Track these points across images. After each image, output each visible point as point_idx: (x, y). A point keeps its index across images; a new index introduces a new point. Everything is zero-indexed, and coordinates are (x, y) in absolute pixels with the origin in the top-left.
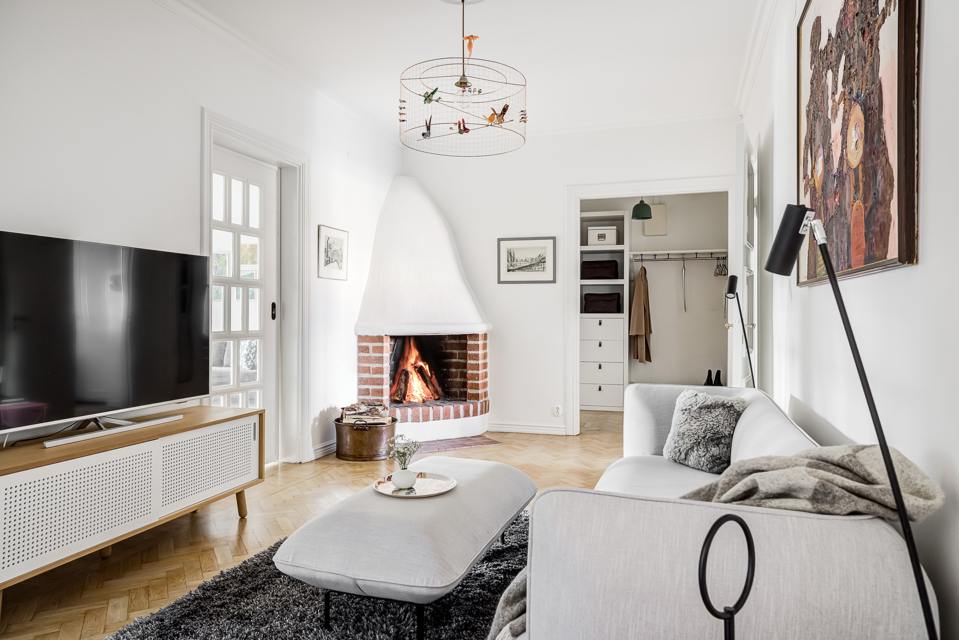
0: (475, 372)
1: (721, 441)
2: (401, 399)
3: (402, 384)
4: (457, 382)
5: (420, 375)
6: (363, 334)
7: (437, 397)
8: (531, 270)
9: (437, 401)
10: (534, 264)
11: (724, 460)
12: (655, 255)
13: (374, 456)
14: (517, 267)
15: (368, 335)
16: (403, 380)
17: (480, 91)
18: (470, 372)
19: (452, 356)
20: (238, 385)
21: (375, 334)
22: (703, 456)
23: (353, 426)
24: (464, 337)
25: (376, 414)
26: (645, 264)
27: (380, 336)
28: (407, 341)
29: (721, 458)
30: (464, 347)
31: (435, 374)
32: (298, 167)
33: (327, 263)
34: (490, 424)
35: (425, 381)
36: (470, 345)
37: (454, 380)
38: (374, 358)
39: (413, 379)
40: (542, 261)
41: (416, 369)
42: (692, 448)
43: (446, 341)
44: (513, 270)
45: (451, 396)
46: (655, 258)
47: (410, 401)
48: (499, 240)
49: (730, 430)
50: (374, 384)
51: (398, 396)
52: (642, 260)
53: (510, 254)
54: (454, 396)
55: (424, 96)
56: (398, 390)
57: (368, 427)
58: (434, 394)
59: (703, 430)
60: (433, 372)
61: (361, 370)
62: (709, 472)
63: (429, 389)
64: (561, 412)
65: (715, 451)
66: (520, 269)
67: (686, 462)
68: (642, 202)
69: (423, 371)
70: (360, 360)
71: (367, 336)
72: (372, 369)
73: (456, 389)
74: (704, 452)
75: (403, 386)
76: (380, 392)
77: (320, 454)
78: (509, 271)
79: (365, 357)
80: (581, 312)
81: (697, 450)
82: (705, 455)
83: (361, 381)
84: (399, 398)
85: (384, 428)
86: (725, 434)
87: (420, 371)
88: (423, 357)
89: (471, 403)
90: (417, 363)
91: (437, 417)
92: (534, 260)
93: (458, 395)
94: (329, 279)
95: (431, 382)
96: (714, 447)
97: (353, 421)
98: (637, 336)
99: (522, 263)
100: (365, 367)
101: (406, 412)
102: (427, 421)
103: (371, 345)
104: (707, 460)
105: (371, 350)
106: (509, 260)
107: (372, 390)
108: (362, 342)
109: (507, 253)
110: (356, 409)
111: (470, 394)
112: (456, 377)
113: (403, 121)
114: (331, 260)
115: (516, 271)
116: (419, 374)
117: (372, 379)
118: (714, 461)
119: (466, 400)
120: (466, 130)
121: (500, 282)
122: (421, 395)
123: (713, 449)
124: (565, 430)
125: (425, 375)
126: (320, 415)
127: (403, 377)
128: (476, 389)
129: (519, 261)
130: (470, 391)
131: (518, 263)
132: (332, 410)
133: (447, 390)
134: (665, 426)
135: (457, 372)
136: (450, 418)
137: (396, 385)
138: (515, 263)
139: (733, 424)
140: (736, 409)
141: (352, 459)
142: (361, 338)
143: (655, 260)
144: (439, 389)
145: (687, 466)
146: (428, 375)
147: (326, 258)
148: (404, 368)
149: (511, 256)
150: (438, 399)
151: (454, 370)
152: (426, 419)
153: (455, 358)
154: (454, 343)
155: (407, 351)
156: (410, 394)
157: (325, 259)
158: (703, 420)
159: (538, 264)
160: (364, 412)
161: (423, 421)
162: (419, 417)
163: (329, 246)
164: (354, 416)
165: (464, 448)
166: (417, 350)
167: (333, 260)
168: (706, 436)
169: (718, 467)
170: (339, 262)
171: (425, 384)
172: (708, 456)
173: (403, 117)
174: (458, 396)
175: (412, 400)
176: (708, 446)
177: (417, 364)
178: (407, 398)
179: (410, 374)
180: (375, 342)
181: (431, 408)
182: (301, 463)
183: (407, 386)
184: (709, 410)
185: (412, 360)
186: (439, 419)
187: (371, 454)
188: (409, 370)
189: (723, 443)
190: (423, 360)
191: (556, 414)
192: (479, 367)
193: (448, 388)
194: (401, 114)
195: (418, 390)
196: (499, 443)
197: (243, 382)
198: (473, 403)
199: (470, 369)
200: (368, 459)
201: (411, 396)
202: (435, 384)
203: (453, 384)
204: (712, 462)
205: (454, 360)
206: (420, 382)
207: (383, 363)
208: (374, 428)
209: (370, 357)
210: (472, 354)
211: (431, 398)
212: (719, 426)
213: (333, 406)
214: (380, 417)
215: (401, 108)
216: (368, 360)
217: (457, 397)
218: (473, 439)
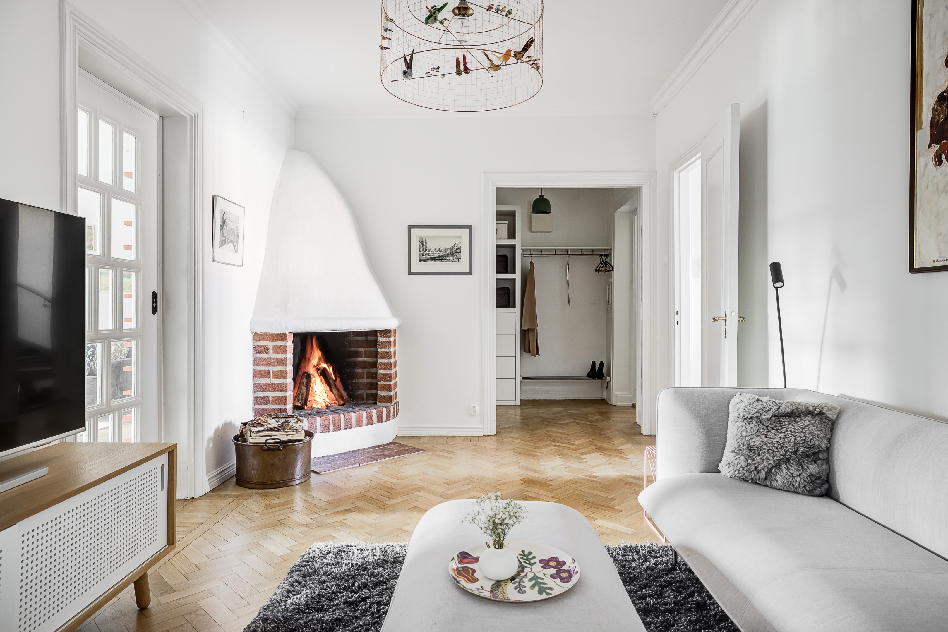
0: (386, 372)
1: (818, 456)
2: (302, 405)
3: (303, 388)
4: (363, 384)
5: (324, 378)
6: (260, 331)
7: (342, 403)
8: (445, 261)
9: (342, 406)
10: (448, 254)
11: (824, 480)
12: (541, 251)
13: (290, 480)
14: (430, 257)
15: (267, 332)
16: (305, 384)
17: (511, 11)
18: (380, 372)
19: (357, 354)
20: (108, 403)
21: (277, 332)
22: (797, 476)
23: (263, 446)
24: (375, 333)
25: (289, 429)
26: (534, 260)
27: (283, 334)
28: (309, 340)
29: (820, 477)
30: (375, 344)
31: (340, 377)
32: (188, 117)
33: (223, 243)
34: (399, 428)
35: (329, 385)
36: (380, 342)
37: (360, 381)
38: (275, 360)
39: (315, 382)
40: (456, 251)
41: (319, 372)
42: (777, 466)
43: (350, 338)
44: (425, 261)
45: (357, 399)
46: (541, 253)
47: (312, 407)
48: (410, 227)
49: (826, 442)
50: (275, 391)
51: (298, 401)
52: (531, 255)
53: (422, 243)
54: (360, 399)
55: (430, 11)
56: (299, 394)
57: (283, 446)
58: (338, 399)
59: (791, 444)
60: (337, 375)
61: (257, 374)
62: (808, 495)
63: (333, 393)
64: (477, 411)
65: (813, 468)
66: (433, 259)
67: (768, 483)
68: (541, 196)
69: (327, 373)
70: (256, 362)
71: (265, 333)
72: (273, 373)
73: (362, 391)
74: (797, 470)
75: (304, 390)
76: (283, 400)
77: (215, 484)
78: (420, 261)
79: (263, 358)
80: (498, 306)
81: (788, 469)
82: (800, 474)
83: (258, 388)
84: (300, 403)
85: (300, 446)
86: (822, 448)
87: (323, 373)
88: (327, 357)
89: (384, 407)
90: (320, 364)
91: (348, 426)
92: (449, 250)
93: (365, 397)
94: (224, 263)
95: (336, 386)
96: (811, 464)
97: (263, 440)
98: (529, 329)
99: (435, 252)
100: (264, 371)
101: (315, 422)
102: (338, 431)
103: (271, 344)
104: (804, 481)
105: (271, 350)
106: (421, 249)
107: (273, 397)
108: (259, 341)
109: (418, 242)
110: (263, 423)
111: (381, 396)
112: (362, 378)
113: (386, 48)
114: (226, 241)
115: (429, 261)
116: (322, 377)
117: (273, 385)
118: (812, 482)
119: (375, 403)
120: (467, 70)
121: (410, 273)
122: (324, 399)
123: (810, 466)
124: (482, 430)
125: (329, 378)
126: (215, 433)
127: (305, 380)
128: (388, 391)
129: (432, 250)
130: (380, 393)
131: (431, 252)
132: (228, 425)
133: (351, 393)
134: (717, 438)
135: (363, 373)
136: (362, 426)
137: (296, 389)
138: (427, 252)
139: (829, 435)
140: (829, 417)
141: (260, 486)
142: (257, 336)
143: (541, 255)
144: (345, 394)
145: (771, 487)
146: (332, 378)
147: (222, 237)
148: (305, 371)
149: (423, 245)
150: (343, 405)
151: (359, 370)
152: (337, 428)
153: (361, 357)
154: (359, 340)
155: (309, 352)
156: (312, 399)
157: (220, 239)
158: (787, 431)
159: (452, 254)
160: (275, 427)
161: (334, 431)
162: (329, 426)
163: (224, 222)
164: (263, 434)
165: (387, 459)
166: (320, 350)
167: (229, 240)
168: (797, 450)
169: (820, 488)
170: (235, 243)
171: (328, 388)
172: (804, 475)
173: (385, 43)
174: (365, 399)
175: (314, 405)
176: (803, 463)
177: (320, 366)
178: (308, 403)
179: (312, 376)
180: (276, 340)
181: (342, 415)
182: (193, 498)
183: (309, 391)
184: (792, 418)
185: (314, 361)
186: (351, 428)
187: (286, 478)
188: (311, 372)
189: (821, 459)
190: (327, 361)
191: (473, 414)
192: (391, 366)
193: (352, 390)
194: (384, 38)
195: (321, 395)
196: (421, 450)
197: (115, 399)
198: (386, 407)
199: (381, 369)
200: (282, 485)
201: (313, 401)
202: (339, 388)
203: (358, 386)
204: (811, 483)
205: (359, 359)
206: (323, 385)
207: (286, 366)
208: (290, 447)
209: (270, 358)
210: (383, 352)
211: (335, 403)
212: (812, 438)
213: (228, 421)
214: (296, 432)
215: (386, 30)
216: (267, 362)
217: (363, 400)
218: (388, 447)
